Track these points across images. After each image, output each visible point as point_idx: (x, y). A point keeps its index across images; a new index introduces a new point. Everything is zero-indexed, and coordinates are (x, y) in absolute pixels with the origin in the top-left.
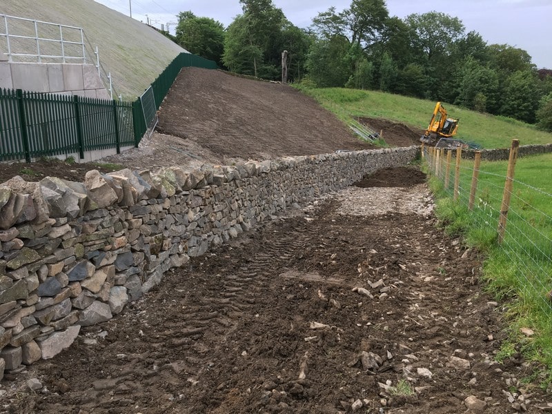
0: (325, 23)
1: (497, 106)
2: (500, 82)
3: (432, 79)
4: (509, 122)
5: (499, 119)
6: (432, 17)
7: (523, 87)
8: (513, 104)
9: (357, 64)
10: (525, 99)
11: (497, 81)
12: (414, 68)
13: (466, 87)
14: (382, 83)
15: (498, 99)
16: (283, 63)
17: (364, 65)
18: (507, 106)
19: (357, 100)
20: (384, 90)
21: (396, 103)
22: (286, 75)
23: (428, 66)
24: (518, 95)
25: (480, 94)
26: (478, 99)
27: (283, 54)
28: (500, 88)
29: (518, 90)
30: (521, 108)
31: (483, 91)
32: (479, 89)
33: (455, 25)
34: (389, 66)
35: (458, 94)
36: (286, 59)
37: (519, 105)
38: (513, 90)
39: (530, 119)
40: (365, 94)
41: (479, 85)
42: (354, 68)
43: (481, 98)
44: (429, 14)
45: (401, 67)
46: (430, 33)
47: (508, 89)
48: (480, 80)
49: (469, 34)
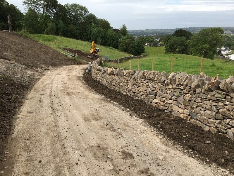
0: (29, 4)
1: (105, 43)
2: (105, 33)
3: (80, 31)
4: (111, 48)
5: (108, 48)
6: (75, 5)
7: (113, 35)
8: (110, 42)
9: (48, 23)
10: (114, 40)
11: (103, 33)
12: (72, 27)
13: (93, 35)
14: (60, 33)
15: (105, 40)
16: (8, 22)
17: (51, 25)
18: (108, 43)
19: (52, 40)
20: (62, 36)
21: (69, 41)
22: (11, 28)
23: (77, 26)
24: (112, 38)
25: (99, 38)
26: (98, 40)
27: (8, 17)
28: (105, 36)
29: (111, 36)
30: (113, 43)
31: (100, 37)
32: (98, 36)
33: (85, 9)
34: (62, 26)
35: (91, 38)
36: (10, 20)
37: (112, 42)
38: (110, 37)
39: (117, 47)
40: (55, 37)
41: (98, 34)
42: (46, 25)
43: (99, 39)
44: (74, 4)
45: (67, 26)
46: (75, 12)
47: (108, 36)
48: (98, 33)
49: (90, 14)
